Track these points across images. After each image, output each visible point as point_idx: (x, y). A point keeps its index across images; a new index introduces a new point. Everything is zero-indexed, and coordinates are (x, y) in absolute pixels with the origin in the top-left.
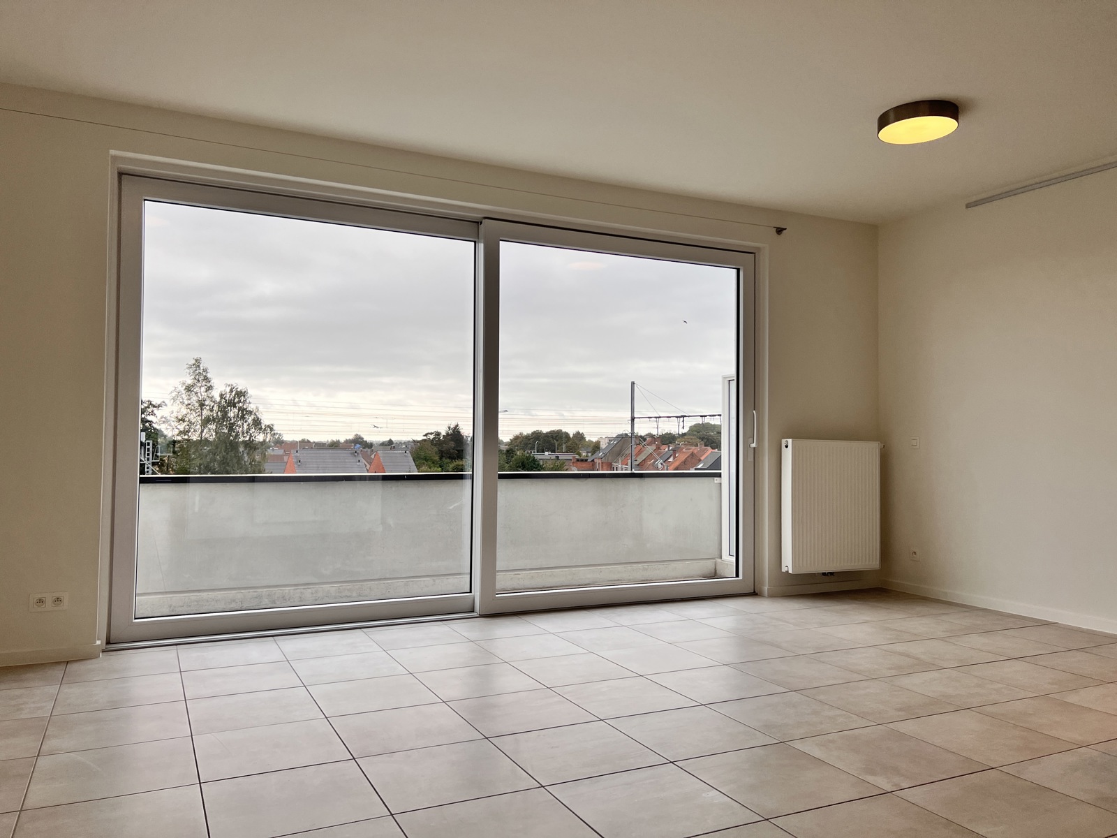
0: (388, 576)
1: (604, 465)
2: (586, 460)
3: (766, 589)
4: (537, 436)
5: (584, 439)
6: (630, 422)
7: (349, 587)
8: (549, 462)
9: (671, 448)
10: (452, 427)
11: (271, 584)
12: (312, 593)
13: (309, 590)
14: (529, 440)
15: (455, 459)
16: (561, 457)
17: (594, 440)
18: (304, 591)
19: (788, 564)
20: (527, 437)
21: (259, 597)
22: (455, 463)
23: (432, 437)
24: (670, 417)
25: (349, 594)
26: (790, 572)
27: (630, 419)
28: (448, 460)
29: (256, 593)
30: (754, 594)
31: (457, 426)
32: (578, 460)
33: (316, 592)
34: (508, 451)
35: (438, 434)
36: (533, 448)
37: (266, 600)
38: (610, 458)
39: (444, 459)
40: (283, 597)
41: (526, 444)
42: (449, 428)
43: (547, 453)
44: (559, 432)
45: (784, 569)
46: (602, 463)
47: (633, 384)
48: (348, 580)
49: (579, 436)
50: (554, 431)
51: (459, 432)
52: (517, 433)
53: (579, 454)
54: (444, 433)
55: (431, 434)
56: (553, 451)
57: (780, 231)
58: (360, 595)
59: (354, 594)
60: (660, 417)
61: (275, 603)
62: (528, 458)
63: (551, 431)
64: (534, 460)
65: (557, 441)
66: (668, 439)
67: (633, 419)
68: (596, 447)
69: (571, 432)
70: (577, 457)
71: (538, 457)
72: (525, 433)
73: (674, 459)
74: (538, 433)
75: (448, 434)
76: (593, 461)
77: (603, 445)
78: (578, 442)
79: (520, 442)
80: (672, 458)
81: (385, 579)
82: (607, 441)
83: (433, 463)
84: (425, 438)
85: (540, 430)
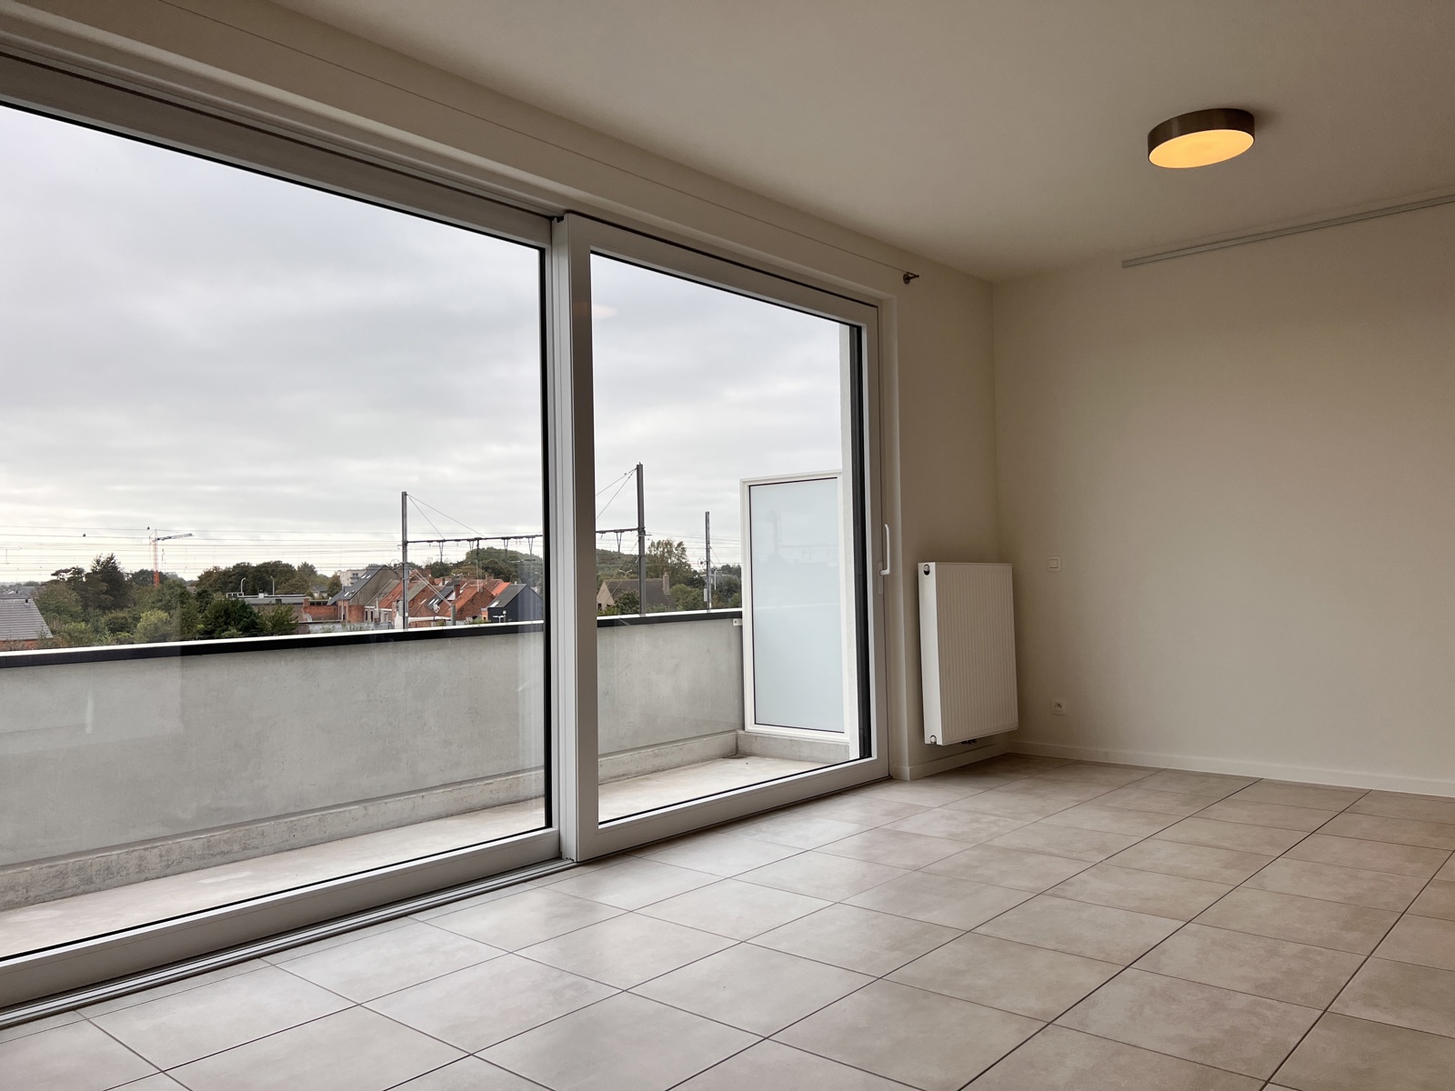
0: (292, 810)
1: (353, 608)
2: (325, 604)
3: (907, 770)
4: (242, 571)
5: (314, 573)
6: (401, 548)
7: (225, 837)
8: (270, 608)
9: (446, 582)
10: (102, 560)
11: (84, 849)
12: (161, 856)
13: (156, 850)
14: (230, 576)
15: (109, 609)
16: (286, 600)
17: (330, 574)
18: (147, 853)
19: (935, 731)
20: (227, 573)
21: (62, 875)
22: (110, 616)
23: (67, 576)
24: (459, 540)
25: (226, 848)
26: (940, 742)
27: (401, 543)
28: (98, 611)
29: (54, 869)
30: (889, 778)
31: (112, 558)
32: (312, 604)
33: (168, 851)
34: (199, 594)
35: (78, 571)
36: (236, 589)
37: (75, 879)
38: (361, 599)
39: (90, 609)
40: (108, 869)
41: (225, 584)
42: (98, 562)
43: (261, 596)
44: (277, 564)
45: (927, 741)
46: (350, 607)
47: (404, 495)
48: (224, 823)
49: (308, 570)
50: (269, 563)
51: (115, 568)
52: (210, 567)
53: (311, 595)
54: (88, 570)
55: (66, 571)
56: (270, 593)
57: (907, 279)
58: (245, 848)
59: (236, 847)
60: (445, 541)
61: (92, 882)
62: (234, 604)
63: (265, 563)
64: (245, 606)
65: (274, 577)
66: (439, 570)
67: (405, 544)
68: (335, 585)
69: (296, 563)
70: (310, 599)
71: (249, 600)
72: (223, 567)
73: (457, 596)
74: (244, 567)
75: (94, 572)
76: (335, 604)
77: (345, 582)
78: (306, 578)
79: (216, 581)
80: (454, 594)
81: (287, 815)
82: (350, 575)
83: (72, 616)
84: (55, 578)
85: (247, 561)
